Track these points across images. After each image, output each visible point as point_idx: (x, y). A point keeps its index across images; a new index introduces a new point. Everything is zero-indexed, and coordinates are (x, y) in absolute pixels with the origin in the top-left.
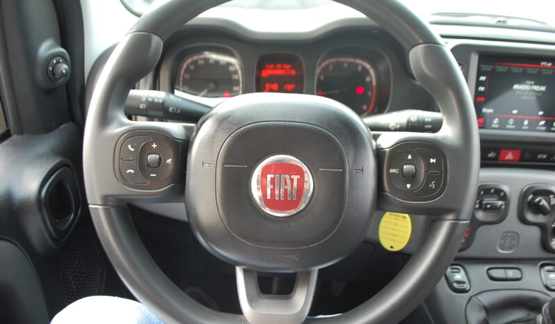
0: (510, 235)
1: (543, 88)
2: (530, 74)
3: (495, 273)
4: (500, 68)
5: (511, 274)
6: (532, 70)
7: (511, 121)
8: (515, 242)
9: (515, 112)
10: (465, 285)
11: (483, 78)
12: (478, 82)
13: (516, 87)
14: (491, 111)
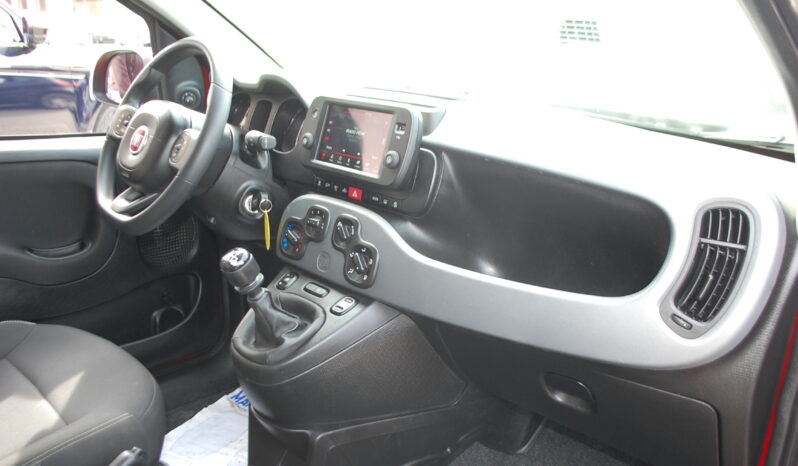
0: (325, 255)
4: (341, 116)
5: (319, 290)
7: (340, 158)
8: (328, 264)
9: (344, 151)
10: (285, 285)
11: (331, 123)
12: (327, 125)
13: (348, 131)
14: (330, 148)
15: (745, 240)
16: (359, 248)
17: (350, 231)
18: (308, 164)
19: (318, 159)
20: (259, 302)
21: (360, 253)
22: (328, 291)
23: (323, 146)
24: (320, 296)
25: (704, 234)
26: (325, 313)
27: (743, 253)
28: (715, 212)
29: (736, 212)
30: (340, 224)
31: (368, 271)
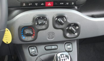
0: (51, 33)
5: (53, 47)
10: (36, 53)
22: (57, 46)
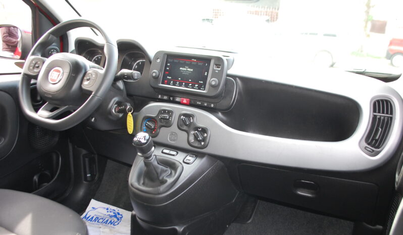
1: (192, 70)
2: (188, 64)
3: (165, 151)
4: (176, 61)
6: (188, 62)
7: (178, 83)
8: (176, 138)
9: (180, 79)
11: (169, 64)
12: (166, 66)
13: (181, 68)
14: (170, 78)
15: (391, 113)
16: (196, 129)
17: (190, 120)
18: (156, 86)
19: (162, 83)
20: (152, 161)
21: (198, 131)
22: (177, 153)
23: (165, 77)
24: (173, 155)
25: (375, 111)
26: (181, 163)
27: (391, 118)
28: (378, 101)
29: (387, 101)
30: (182, 117)
31: (204, 140)
